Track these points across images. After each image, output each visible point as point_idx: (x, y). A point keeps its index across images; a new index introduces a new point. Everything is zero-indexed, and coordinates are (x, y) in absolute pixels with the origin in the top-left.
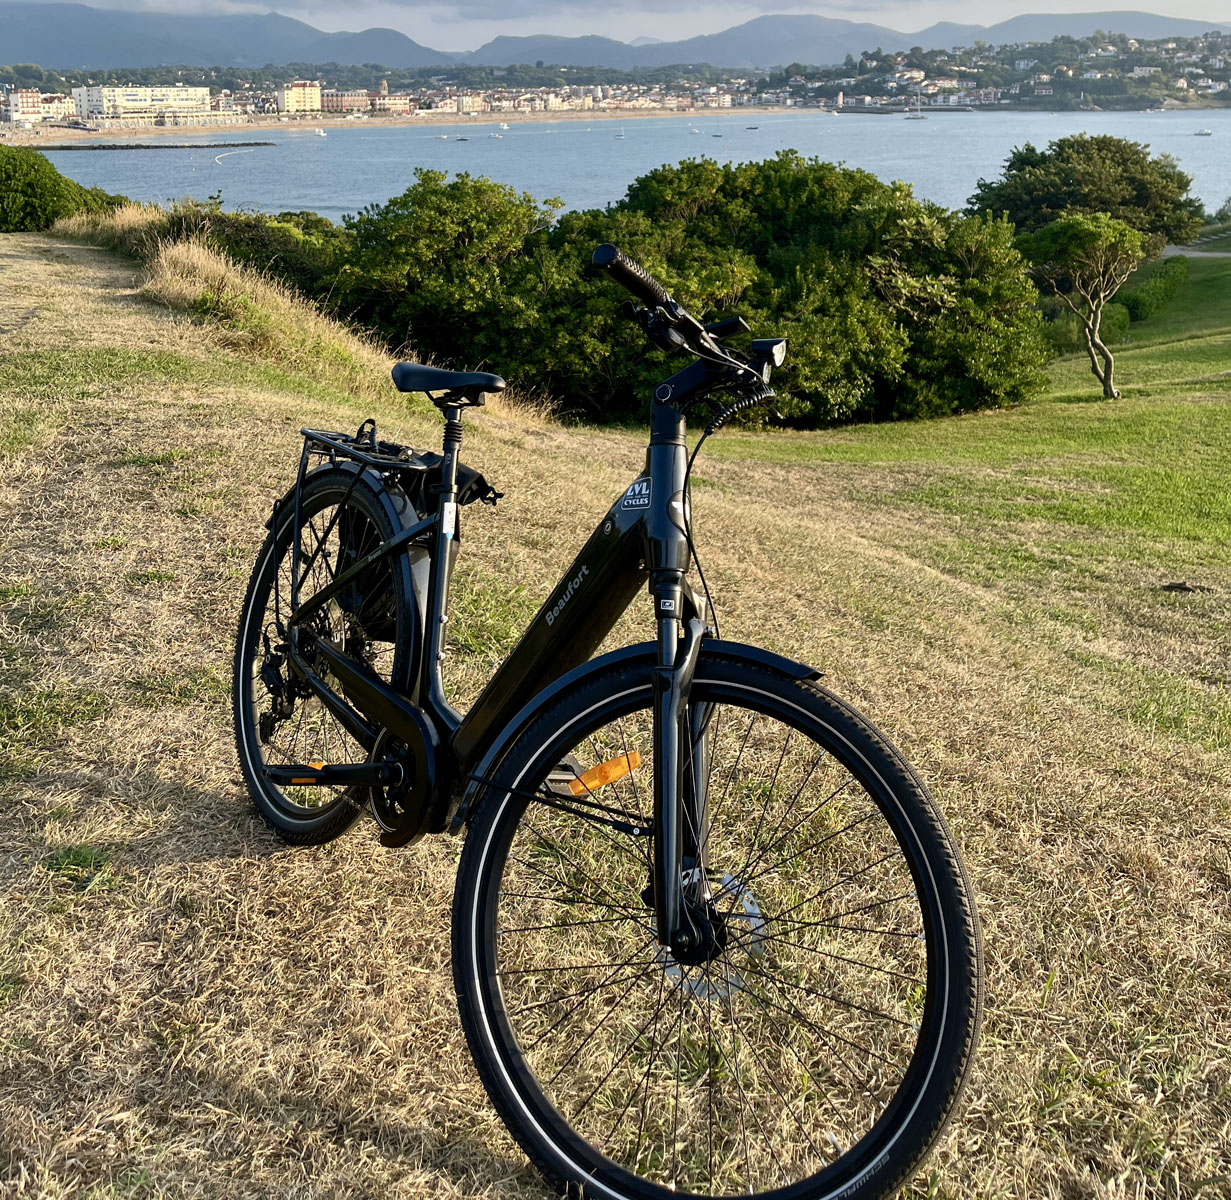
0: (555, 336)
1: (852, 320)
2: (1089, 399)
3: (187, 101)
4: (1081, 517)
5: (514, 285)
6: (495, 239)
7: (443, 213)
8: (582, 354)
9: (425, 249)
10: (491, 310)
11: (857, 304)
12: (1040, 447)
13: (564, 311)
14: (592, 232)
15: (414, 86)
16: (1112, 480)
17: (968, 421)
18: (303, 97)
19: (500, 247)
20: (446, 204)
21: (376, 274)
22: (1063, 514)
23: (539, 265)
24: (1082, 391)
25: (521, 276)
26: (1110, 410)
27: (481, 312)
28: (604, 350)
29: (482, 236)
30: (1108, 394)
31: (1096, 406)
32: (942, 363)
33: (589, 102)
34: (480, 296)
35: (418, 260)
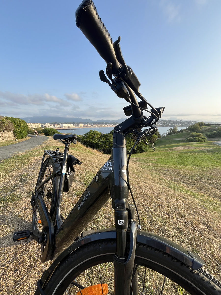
0: (103, 145)
1: (131, 144)
2: (153, 151)
3: (71, 125)
4: (154, 163)
5: (99, 141)
6: (97, 136)
7: (92, 134)
8: (106, 147)
9: (90, 137)
10: (97, 143)
11: (132, 143)
12: (149, 156)
13: (104, 143)
14: (107, 136)
15: (91, 124)
16: (156, 159)
17: (142, 154)
18: (81, 125)
19: (98, 137)
20: (93, 133)
21: (86, 139)
22: (153, 162)
23: (101, 139)
24: (152, 151)
25: (100, 140)
26: (155, 152)
27: (96, 143)
28: (108, 147)
29: (96, 136)
30: (154, 151)
31: (154, 152)
32: (139, 148)
33: (107, 126)
34: (96, 142)
35: (90, 138)
